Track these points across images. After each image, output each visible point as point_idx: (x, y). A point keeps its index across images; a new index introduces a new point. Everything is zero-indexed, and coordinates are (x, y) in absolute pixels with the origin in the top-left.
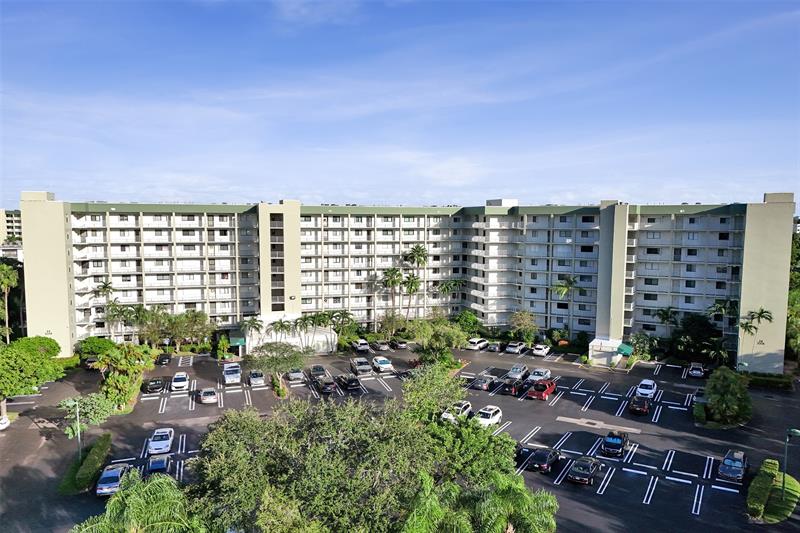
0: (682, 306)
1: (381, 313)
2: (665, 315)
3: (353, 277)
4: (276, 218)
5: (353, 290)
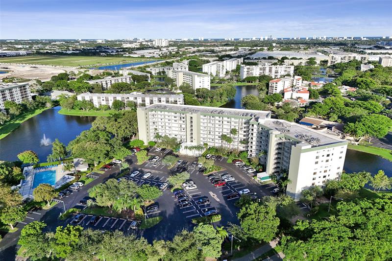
3: (217, 133)
5: (217, 137)
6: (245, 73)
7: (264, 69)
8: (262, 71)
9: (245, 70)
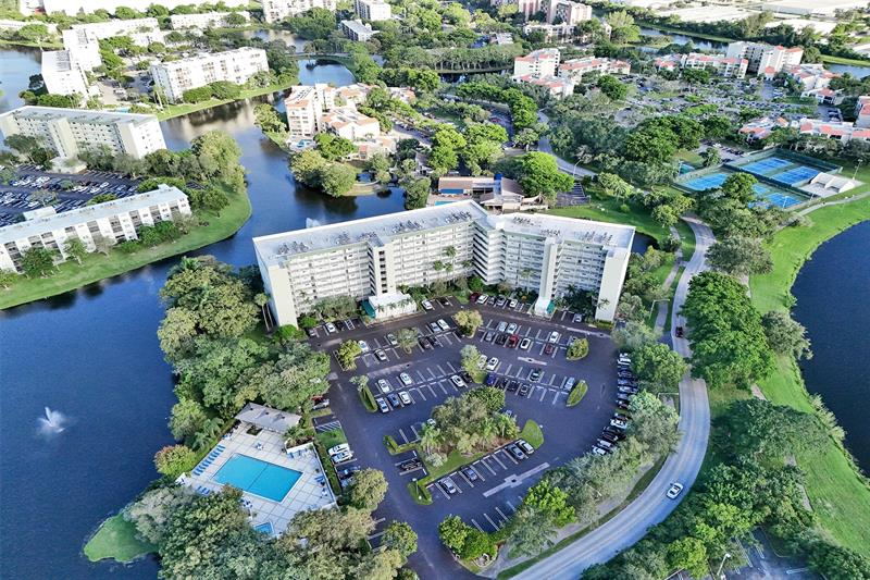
0: (580, 281)
1: (431, 278)
2: (570, 288)
4: (381, 253)
6: (175, 83)
7: (210, 66)
8: (208, 73)
9: (173, 75)
